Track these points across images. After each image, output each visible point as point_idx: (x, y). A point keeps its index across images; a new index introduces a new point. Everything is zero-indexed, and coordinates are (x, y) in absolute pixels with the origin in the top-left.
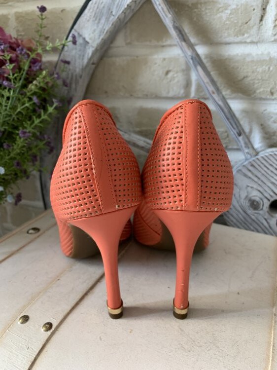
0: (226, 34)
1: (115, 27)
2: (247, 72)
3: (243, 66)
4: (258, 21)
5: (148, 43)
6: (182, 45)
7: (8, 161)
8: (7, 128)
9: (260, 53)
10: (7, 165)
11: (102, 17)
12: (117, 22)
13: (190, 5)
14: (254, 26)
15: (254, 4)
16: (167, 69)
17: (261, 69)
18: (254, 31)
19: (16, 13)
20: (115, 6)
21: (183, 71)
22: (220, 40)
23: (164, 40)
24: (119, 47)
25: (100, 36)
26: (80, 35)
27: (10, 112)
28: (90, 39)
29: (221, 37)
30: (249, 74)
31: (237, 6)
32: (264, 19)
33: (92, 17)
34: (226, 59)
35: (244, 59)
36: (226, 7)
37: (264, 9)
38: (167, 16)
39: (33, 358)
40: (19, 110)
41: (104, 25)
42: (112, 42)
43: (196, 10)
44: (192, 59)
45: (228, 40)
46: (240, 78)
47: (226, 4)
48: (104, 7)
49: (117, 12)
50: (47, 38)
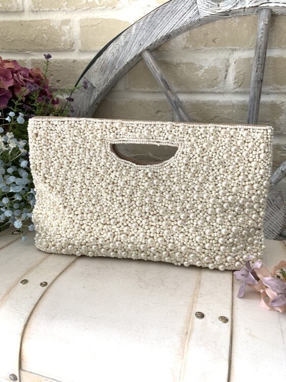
0: (201, 86)
1: (116, 77)
2: (217, 113)
3: (214, 109)
4: (223, 79)
5: (143, 90)
9: (225, 100)
11: (107, 69)
12: (118, 73)
13: (175, 64)
14: (220, 82)
15: (221, 67)
16: (157, 109)
17: (226, 111)
18: (221, 85)
19: (32, 60)
20: (117, 63)
21: (170, 111)
22: (197, 90)
23: (155, 88)
24: (119, 91)
26: (89, 82)
28: (96, 85)
29: (198, 87)
30: (218, 115)
31: (209, 67)
32: (227, 77)
33: (99, 69)
34: (202, 104)
35: (215, 104)
36: (201, 67)
37: (227, 71)
38: (156, 72)
41: (108, 75)
42: (113, 87)
43: (179, 68)
44: (175, 103)
45: (202, 90)
46: (211, 118)
47: (201, 65)
48: (108, 63)
49: (119, 67)
50: (58, 81)
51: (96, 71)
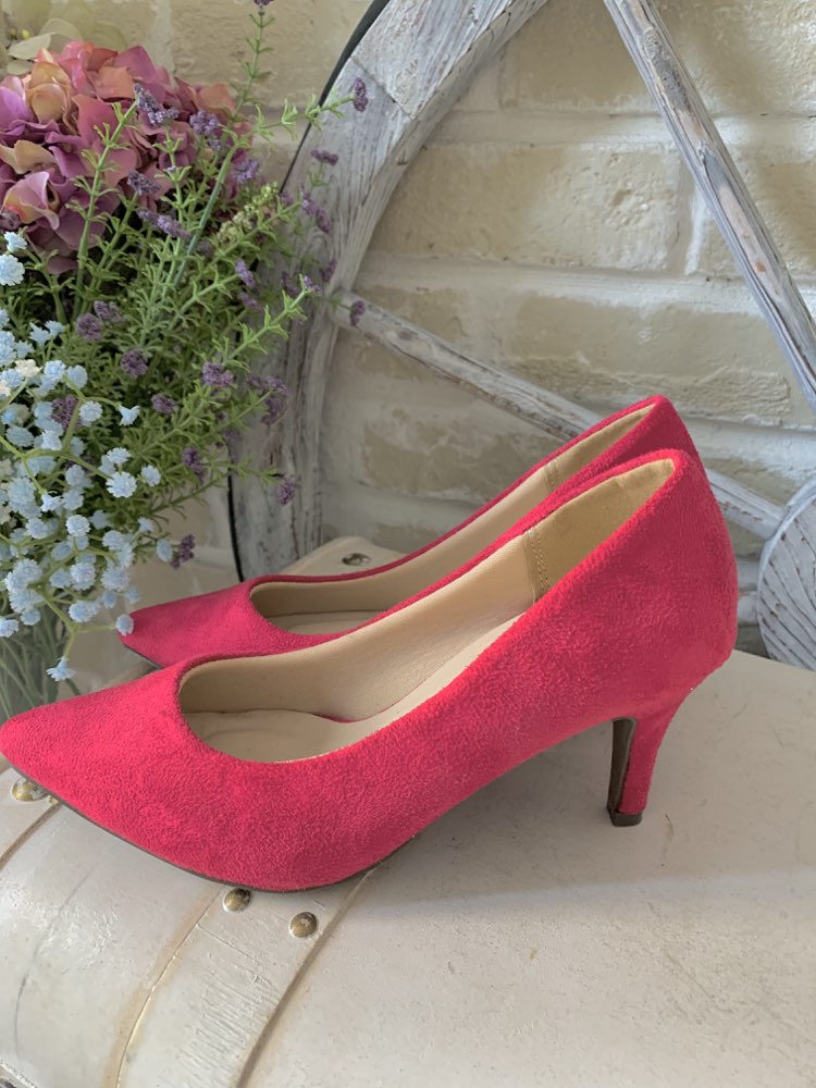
0: (812, 90)
1: (474, 57)
5: (568, 105)
6: (679, 119)
7: (163, 446)
8: (159, 349)
10: (163, 457)
11: (440, 24)
12: (485, 39)
16: (619, 185)
21: (670, 194)
22: (791, 103)
23: (618, 97)
25: (429, 81)
26: (372, 78)
27: (171, 306)
28: (398, 88)
29: (796, 95)
33: (411, 23)
34: (808, 162)
38: (639, 29)
39: (273, 1008)
40: (195, 298)
41: (444, 49)
42: (459, 100)
44: (705, 163)
50: (263, 77)
51: (398, 35)
